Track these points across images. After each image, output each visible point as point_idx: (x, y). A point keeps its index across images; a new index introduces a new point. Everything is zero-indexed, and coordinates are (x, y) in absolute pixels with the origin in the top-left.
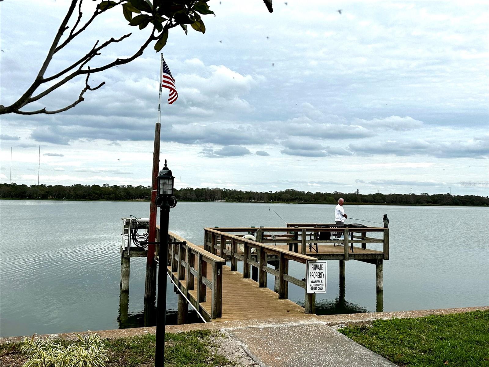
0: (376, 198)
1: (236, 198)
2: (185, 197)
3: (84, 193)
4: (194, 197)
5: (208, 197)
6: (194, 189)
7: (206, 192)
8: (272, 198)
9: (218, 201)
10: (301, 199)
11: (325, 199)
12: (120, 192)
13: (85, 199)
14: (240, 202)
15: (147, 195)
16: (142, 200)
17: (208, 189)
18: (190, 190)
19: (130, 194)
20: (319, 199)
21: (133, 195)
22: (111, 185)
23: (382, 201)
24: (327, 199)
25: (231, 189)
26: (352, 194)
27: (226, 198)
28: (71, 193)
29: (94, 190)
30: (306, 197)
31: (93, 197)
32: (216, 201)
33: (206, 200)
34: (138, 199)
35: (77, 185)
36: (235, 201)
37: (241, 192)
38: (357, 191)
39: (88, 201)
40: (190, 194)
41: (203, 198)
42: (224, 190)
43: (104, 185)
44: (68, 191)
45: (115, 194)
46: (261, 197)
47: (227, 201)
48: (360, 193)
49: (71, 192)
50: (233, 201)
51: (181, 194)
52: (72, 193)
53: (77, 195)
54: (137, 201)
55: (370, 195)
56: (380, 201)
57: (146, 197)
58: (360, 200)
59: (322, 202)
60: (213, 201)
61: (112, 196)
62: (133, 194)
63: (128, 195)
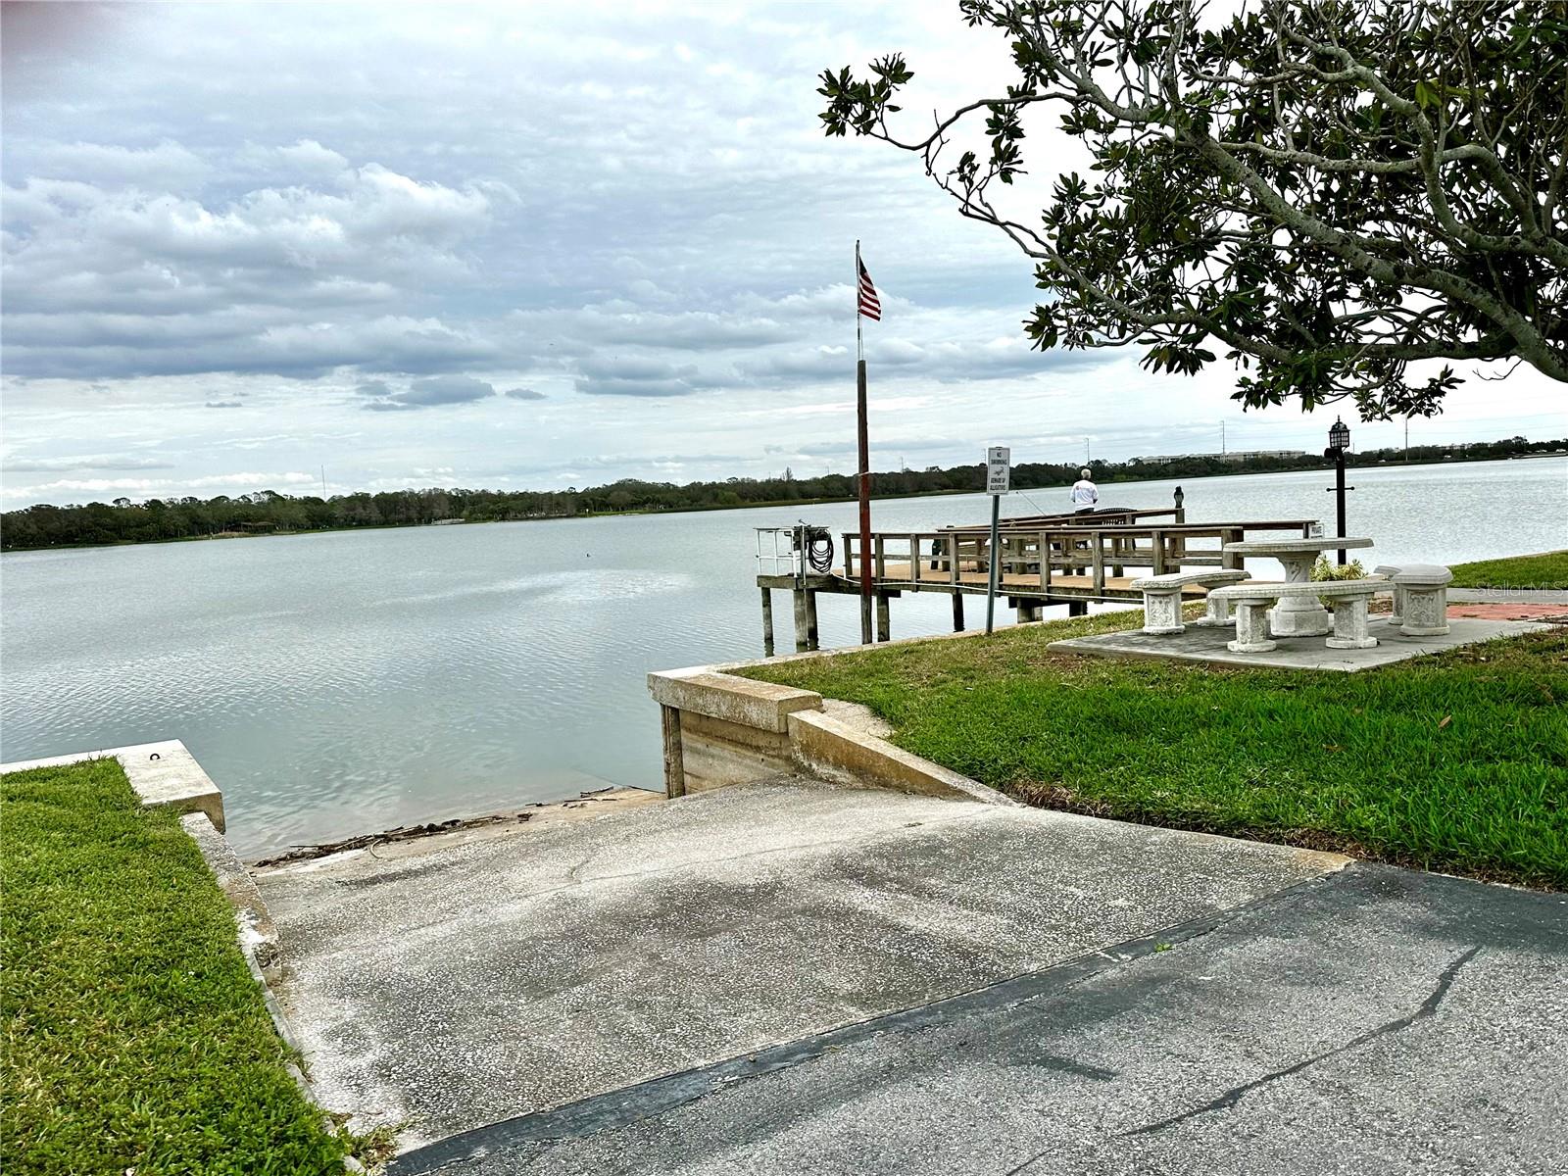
0: (830, 486)
1: (493, 512)
2: (349, 518)
3: (67, 526)
4: (375, 514)
5: (413, 514)
6: (373, 494)
7: (407, 502)
8: (586, 505)
9: (444, 521)
10: (659, 502)
11: (716, 497)
12: (171, 518)
13: (74, 542)
14: (503, 519)
15: (249, 521)
16: (236, 534)
17: (412, 494)
18: (363, 499)
19: (199, 520)
20: (701, 499)
21: (208, 523)
22: (139, 500)
23: (845, 491)
24: (721, 498)
25: (473, 490)
26: (775, 481)
27: (465, 512)
28: (29, 531)
29: (94, 516)
30: (668, 495)
31: (96, 537)
32: (439, 522)
33: (408, 522)
34: (223, 533)
35: (38, 508)
36: (490, 519)
37: (501, 495)
38: (788, 473)
39: (84, 546)
40: (364, 508)
41: (401, 516)
42: (454, 493)
43: (117, 501)
44: (21, 526)
45: (158, 522)
46: (558, 504)
47: (468, 521)
48: (794, 478)
49: (29, 527)
50: (484, 520)
51: (338, 512)
52: (33, 529)
53: (49, 534)
54: (223, 537)
55: (816, 481)
56: (839, 493)
57: (245, 526)
58: (796, 495)
59: (709, 506)
60: (429, 522)
61: (149, 529)
62: (209, 519)
63: (195, 523)
